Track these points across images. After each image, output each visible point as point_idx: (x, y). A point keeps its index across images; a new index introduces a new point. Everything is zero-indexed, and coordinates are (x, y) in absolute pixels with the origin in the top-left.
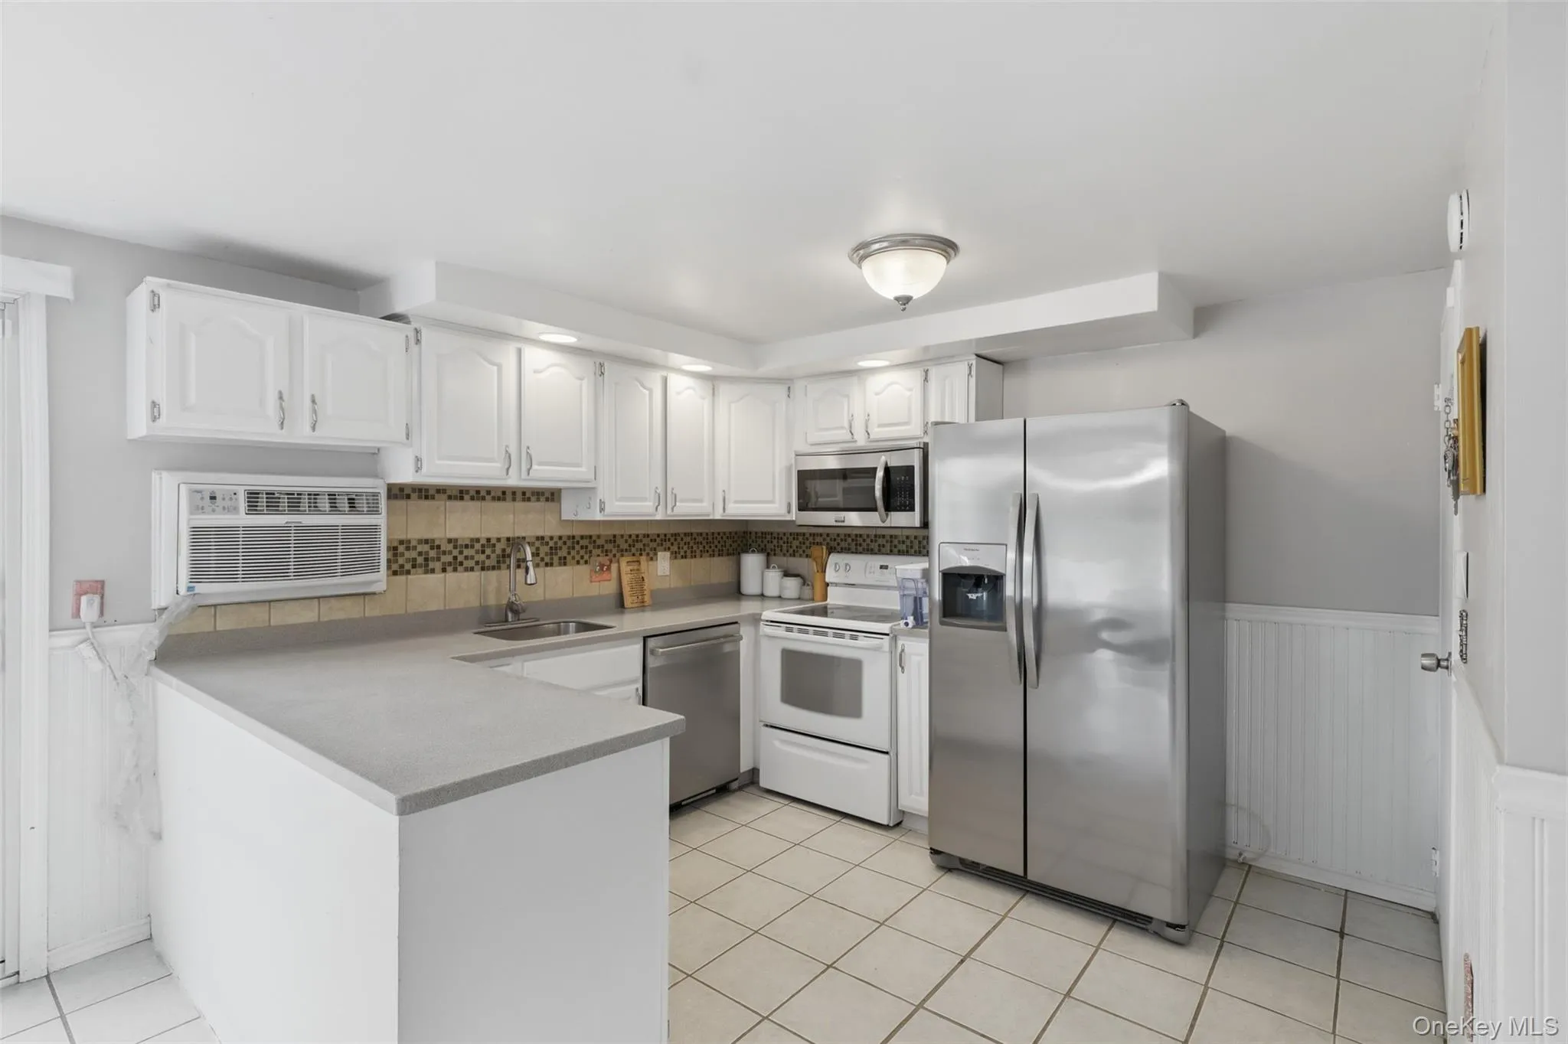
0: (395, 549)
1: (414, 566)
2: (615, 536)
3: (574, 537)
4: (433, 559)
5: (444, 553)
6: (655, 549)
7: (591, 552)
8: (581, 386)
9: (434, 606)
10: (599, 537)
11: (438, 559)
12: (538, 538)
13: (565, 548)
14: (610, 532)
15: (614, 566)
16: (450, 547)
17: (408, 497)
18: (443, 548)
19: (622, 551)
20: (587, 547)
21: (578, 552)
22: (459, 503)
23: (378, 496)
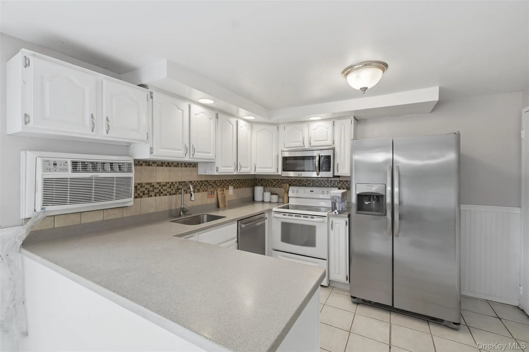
0: (137, 187)
1: (144, 194)
2: (216, 181)
3: (202, 181)
4: (151, 191)
5: (156, 188)
6: (228, 185)
7: (208, 187)
8: (210, 122)
9: (152, 211)
10: (210, 181)
11: (153, 191)
12: (189, 182)
13: (199, 185)
14: (214, 179)
15: (215, 192)
16: (158, 186)
17: (142, 165)
18: (155, 186)
19: (218, 186)
20: (206, 185)
21: (203, 187)
22: (161, 168)
23: (131, 164)
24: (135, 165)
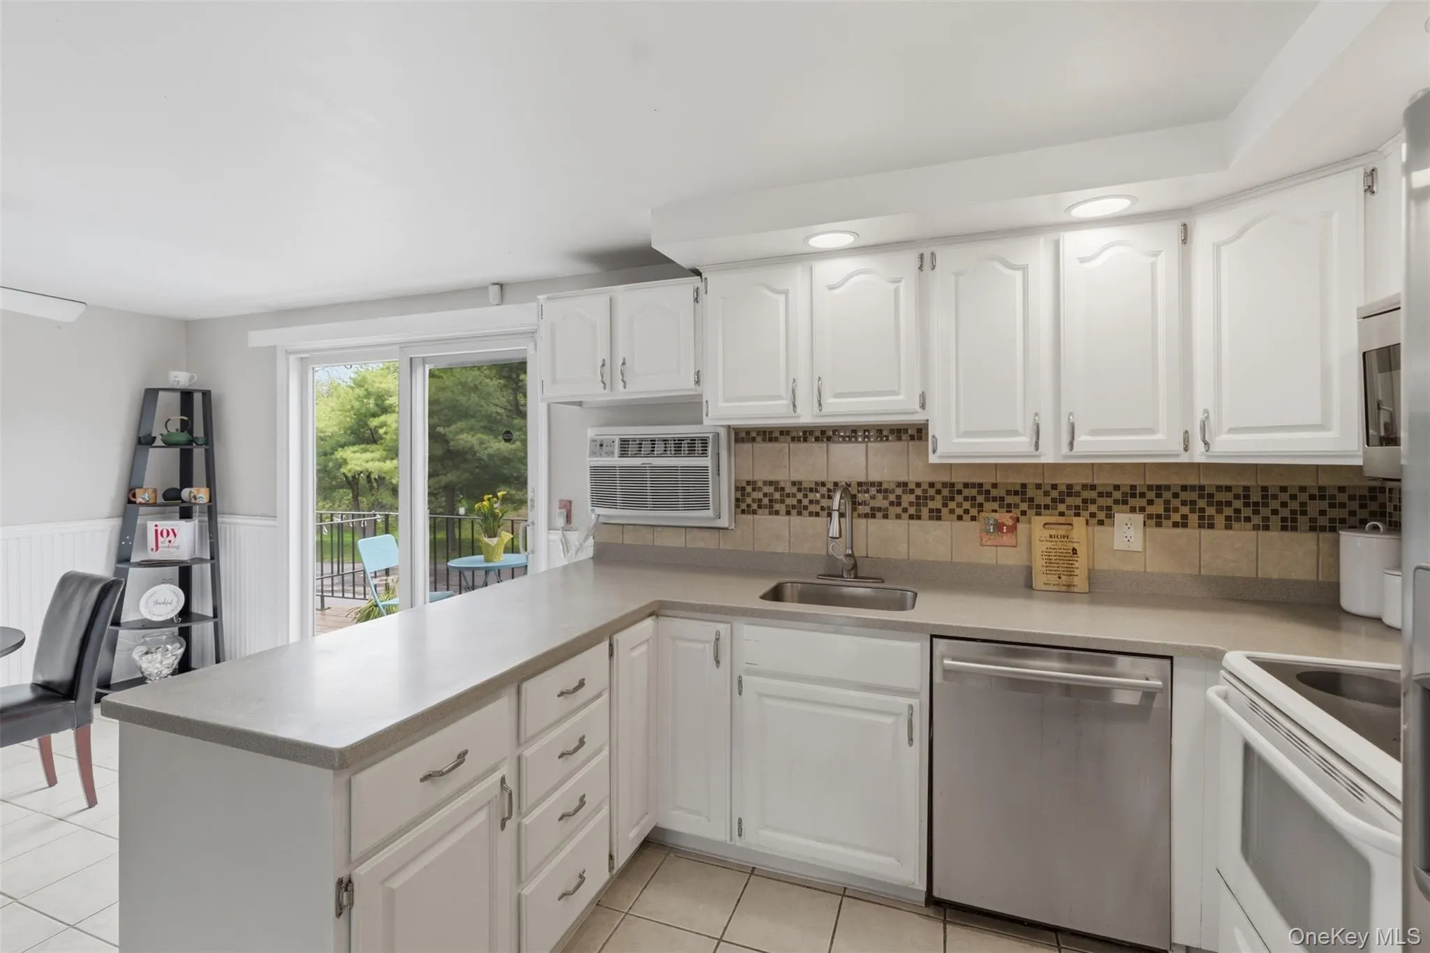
0: (743, 489)
1: (760, 507)
2: (1024, 486)
3: (952, 485)
4: (776, 501)
5: (788, 495)
6: (1109, 508)
7: (981, 505)
8: (896, 291)
9: (781, 548)
10: (995, 486)
11: (782, 501)
12: (899, 485)
13: (938, 498)
14: (1016, 480)
15: (1021, 527)
16: (794, 490)
17: (754, 440)
18: (787, 491)
19: (1038, 507)
20: (974, 498)
21: (960, 505)
22: (803, 445)
23: (706, 440)
24: (738, 440)
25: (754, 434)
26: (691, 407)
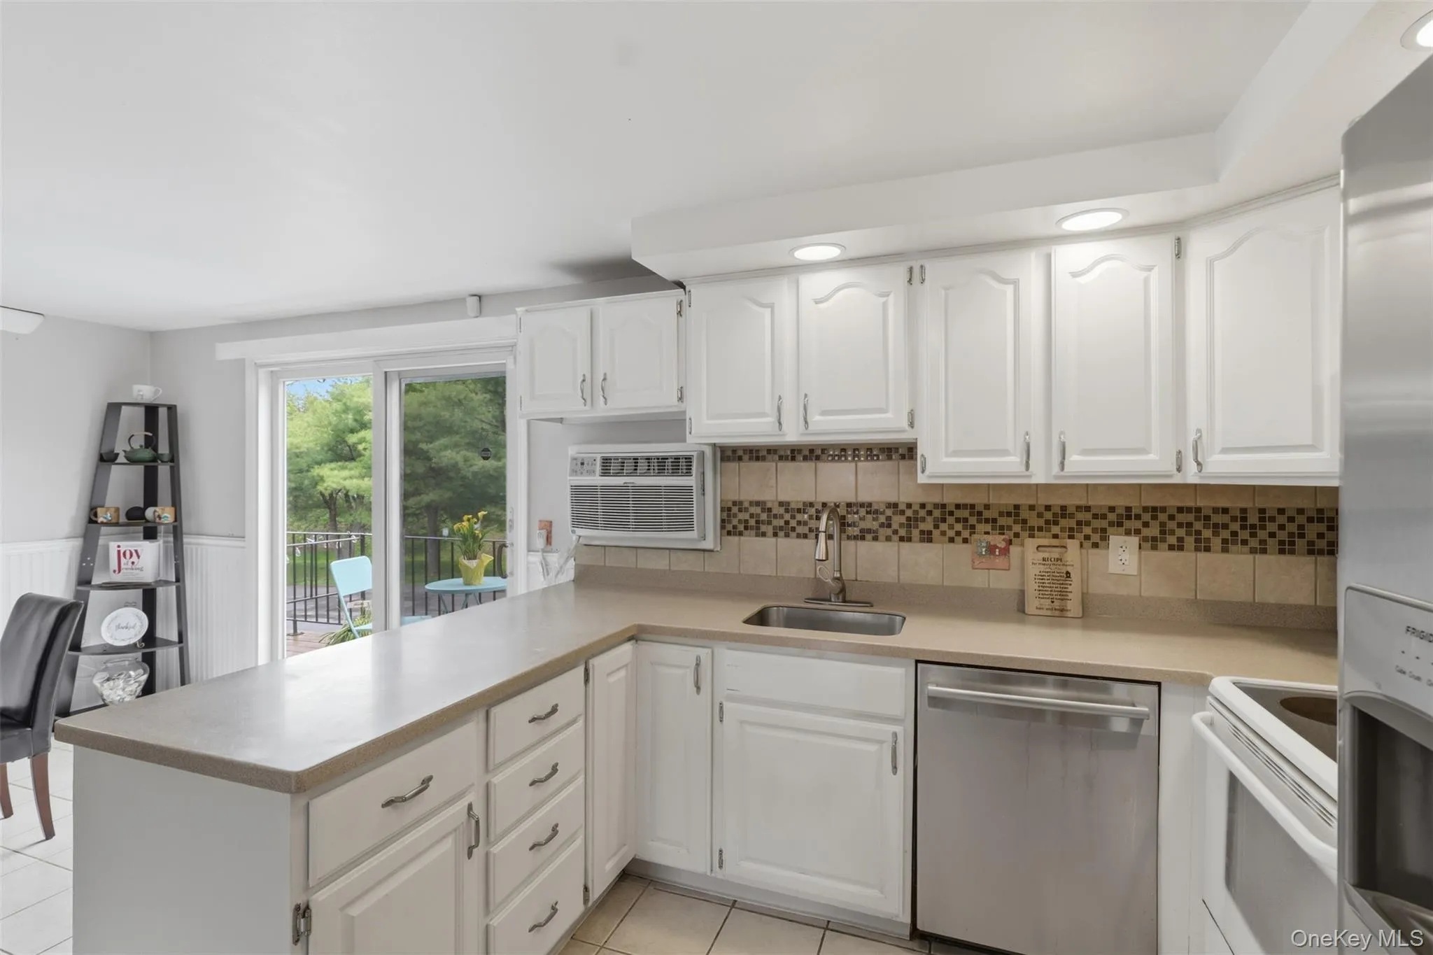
0: (729, 509)
1: (746, 528)
2: (1017, 507)
3: (944, 506)
4: (763, 522)
5: (775, 516)
6: (1104, 530)
7: (973, 527)
8: (885, 305)
9: (768, 571)
10: (987, 507)
11: (769, 523)
12: (889, 505)
13: (929, 519)
14: (1009, 500)
15: (1015, 550)
16: (782, 510)
17: (740, 459)
18: (774, 512)
19: (1032, 529)
20: (966, 520)
21: (951, 527)
22: (790, 465)
23: (690, 458)
24: (724, 459)
25: (740, 453)
26: (674, 424)
